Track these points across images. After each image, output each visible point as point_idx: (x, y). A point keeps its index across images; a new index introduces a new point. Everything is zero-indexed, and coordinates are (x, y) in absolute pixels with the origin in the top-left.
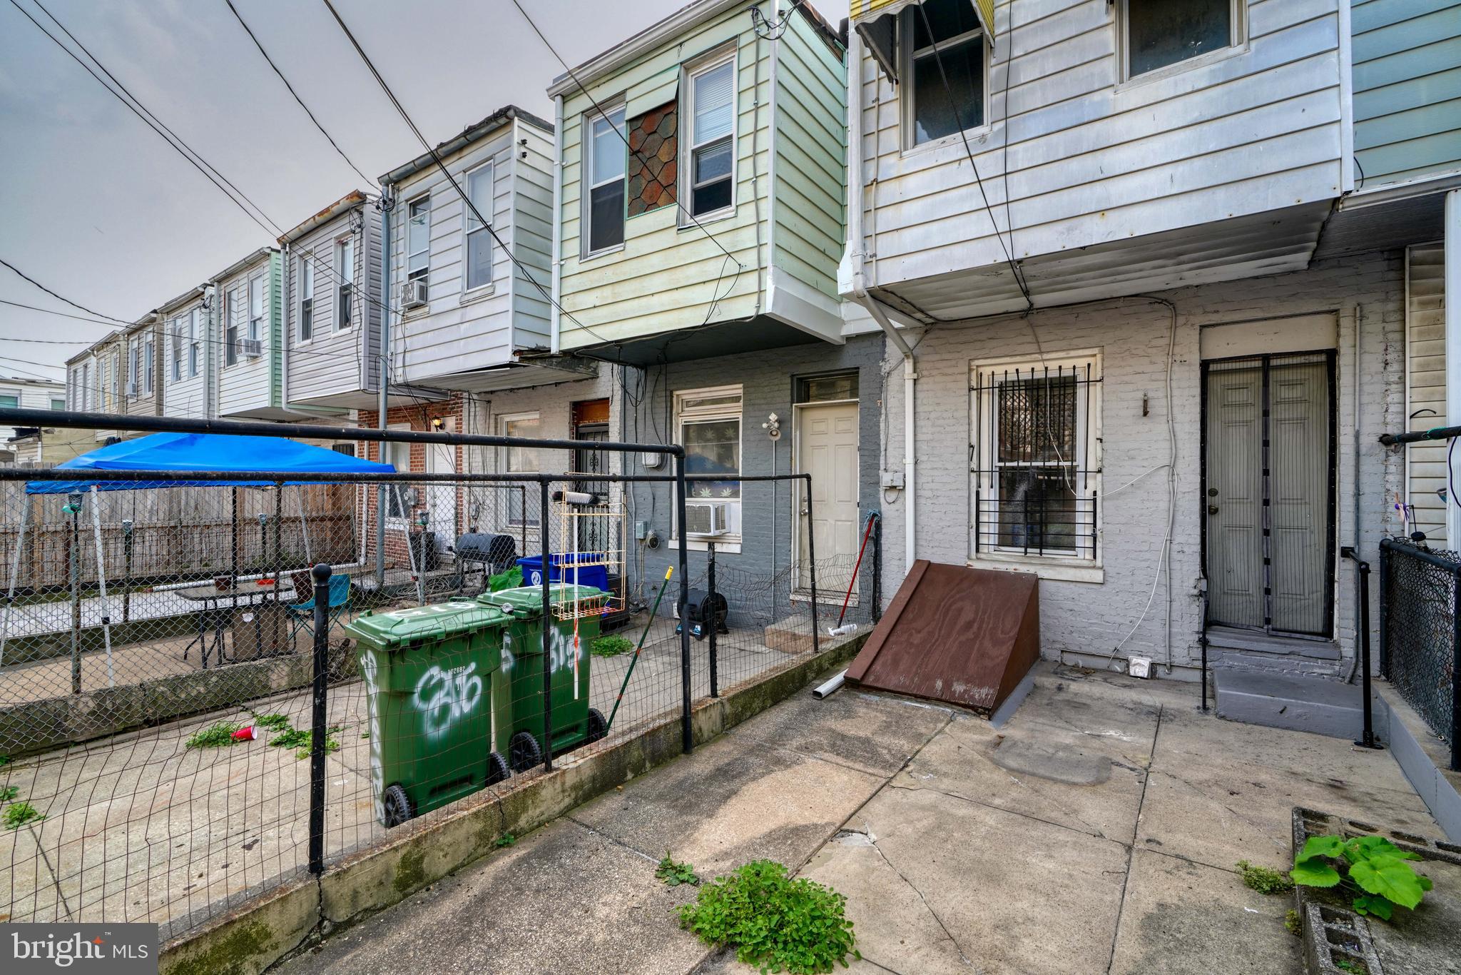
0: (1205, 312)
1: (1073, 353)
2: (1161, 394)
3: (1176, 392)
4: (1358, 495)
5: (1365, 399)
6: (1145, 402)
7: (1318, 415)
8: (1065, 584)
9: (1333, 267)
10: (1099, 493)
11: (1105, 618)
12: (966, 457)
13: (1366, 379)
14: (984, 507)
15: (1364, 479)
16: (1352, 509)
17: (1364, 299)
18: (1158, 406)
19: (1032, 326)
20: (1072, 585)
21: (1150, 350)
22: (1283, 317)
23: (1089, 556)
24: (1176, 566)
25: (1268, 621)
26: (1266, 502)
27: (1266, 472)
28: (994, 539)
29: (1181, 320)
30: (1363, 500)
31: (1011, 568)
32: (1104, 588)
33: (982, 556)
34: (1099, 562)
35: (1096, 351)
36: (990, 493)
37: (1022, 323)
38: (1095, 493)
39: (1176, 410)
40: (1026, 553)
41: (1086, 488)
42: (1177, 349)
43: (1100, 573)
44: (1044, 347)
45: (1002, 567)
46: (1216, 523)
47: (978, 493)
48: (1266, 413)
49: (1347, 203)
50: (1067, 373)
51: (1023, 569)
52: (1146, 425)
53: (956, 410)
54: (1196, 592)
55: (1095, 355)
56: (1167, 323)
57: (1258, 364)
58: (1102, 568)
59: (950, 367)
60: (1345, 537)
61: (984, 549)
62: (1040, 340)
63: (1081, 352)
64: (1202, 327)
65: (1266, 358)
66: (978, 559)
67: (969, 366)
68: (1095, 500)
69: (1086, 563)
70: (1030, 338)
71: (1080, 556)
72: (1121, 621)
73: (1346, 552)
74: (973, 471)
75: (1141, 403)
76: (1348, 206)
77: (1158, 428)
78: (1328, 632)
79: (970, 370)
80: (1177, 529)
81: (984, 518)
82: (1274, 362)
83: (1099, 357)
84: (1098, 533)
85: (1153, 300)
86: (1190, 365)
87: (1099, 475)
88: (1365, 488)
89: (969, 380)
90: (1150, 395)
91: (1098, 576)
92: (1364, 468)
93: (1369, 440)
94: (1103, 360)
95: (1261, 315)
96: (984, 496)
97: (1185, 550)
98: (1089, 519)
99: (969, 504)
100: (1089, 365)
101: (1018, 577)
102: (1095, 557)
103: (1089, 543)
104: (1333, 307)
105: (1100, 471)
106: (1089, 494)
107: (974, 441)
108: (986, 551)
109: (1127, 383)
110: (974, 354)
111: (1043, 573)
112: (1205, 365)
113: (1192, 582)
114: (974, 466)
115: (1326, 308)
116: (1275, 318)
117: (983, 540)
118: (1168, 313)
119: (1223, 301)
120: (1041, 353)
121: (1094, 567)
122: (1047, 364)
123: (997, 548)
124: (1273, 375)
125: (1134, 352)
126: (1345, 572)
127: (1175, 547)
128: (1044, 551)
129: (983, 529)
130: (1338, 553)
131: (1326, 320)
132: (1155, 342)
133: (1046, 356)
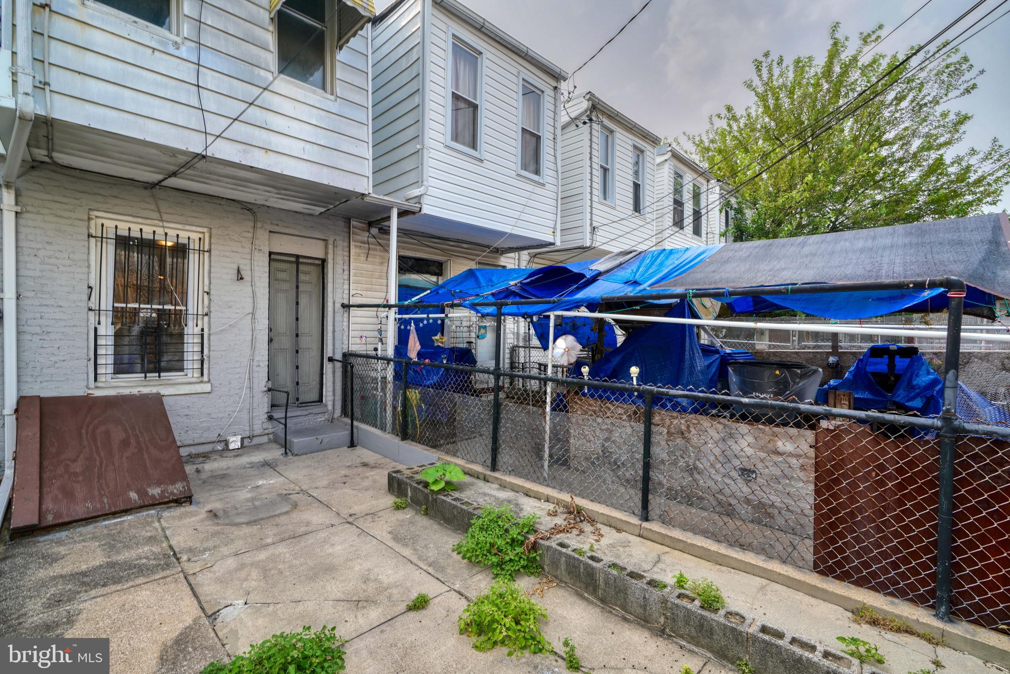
0: (272, 224)
1: (187, 227)
2: (248, 268)
3: (256, 268)
4: (334, 331)
5: (337, 286)
6: (239, 271)
7: (317, 291)
8: (182, 397)
9: (326, 218)
10: (206, 330)
11: (213, 416)
12: (86, 297)
13: (337, 276)
14: (101, 341)
15: (336, 324)
16: (331, 338)
17: (337, 238)
18: (246, 274)
19: (153, 196)
20: (187, 397)
21: (242, 239)
22: (305, 237)
23: (197, 374)
24: (255, 375)
25: (298, 399)
26: (297, 335)
27: (297, 319)
28: (110, 369)
29: (259, 225)
30: (336, 333)
31: (135, 391)
32: (211, 396)
33: (99, 384)
34: (205, 378)
35: (205, 230)
36: (107, 329)
37: (147, 193)
38: (202, 330)
39: (256, 279)
40: (146, 377)
41: (197, 326)
42: (257, 242)
43: (209, 385)
44: (165, 217)
45: (126, 392)
46: (275, 346)
47: (96, 329)
48: (297, 287)
49: (368, 198)
50: (183, 240)
51: (146, 390)
52: (239, 286)
53: (74, 252)
54: (266, 389)
55: (203, 233)
56: (252, 224)
57: (293, 259)
58: (209, 381)
59: (66, 210)
60: (329, 352)
61: (101, 378)
62: (162, 210)
63: (194, 228)
64: (270, 232)
65: (298, 257)
66: (96, 387)
67: (89, 214)
68: (202, 335)
69: (194, 380)
70: (153, 207)
71: (190, 375)
72: (223, 415)
73: (331, 360)
74: (90, 310)
75: (236, 272)
76: (367, 199)
77: (245, 288)
78: (320, 400)
79: (89, 219)
80: (257, 353)
81: (101, 351)
82: (301, 260)
83: (207, 235)
84: (205, 358)
85: (244, 207)
86: (264, 253)
87: (206, 318)
88: (336, 329)
89: (89, 228)
90: (242, 267)
91: (207, 388)
92: (336, 319)
93: (338, 306)
94: (210, 237)
95: (298, 233)
96: (102, 331)
97: (261, 364)
98: (197, 348)
99: (88, 340)
100: (200, 239)
101: (144, 397)
102: (202, 374)
103: (197, 365)
104: (326, 238)
105: (206, 315)
106: (197, 330)
107: (92, 284)
108: (104, 380)
109: (227, 257)
110: (94, 206)
111: (164, 391)
112: (270, 253)
113: (264, 383)
114: (93, 304)
115: (323, 238)
116: (302, 236)
117: (101, 370)
118: (252, 218)
119: (281, 220)
120: (162, 221)
121: (202, 382)
122: (167, 230)
123: (114, 376)
124: (301, 267)
125: (232, 237)
126: (328, 367)
127: (255, 363)
128: (162, 374)
129: (101, 361)
130: (325, 360)
131: (321, 243)
132: (244, 234)
133: (165, 224)
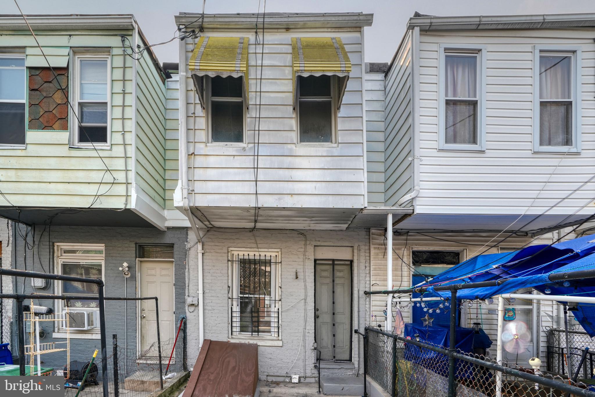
0: (316, 241)
1: (270, 250)
2: (302, 270)
3: (307, 270)
4: (359, 311)
5: (361, 278)
6: (296, 273)
7: (348, 282)
8: (268, 348)
9: (352, 231)
10: (280, 309)
11: (283, 360)
12: (227, 292)
13: (361, 271)
14: (234, 315)
15: (360, 306)
16: (357, 316)
17: (360, 244)
18: (300, 275)
19: (254, 235)
20: (271, 348)
21: (298, 253)
22: (338, 246)
23: (276, 335)
24: (307, 338)
25: (334, 357)
26: (334, 314)
27: (334, 303)
28: (238, 329)
29: (308, 242)
30: (360, 313)
31: (247, 342)
32: (282, 348)
33: (233, 337)
34: (280, 338)
35: (279, 250)
36: (236, 308)
37: (251, 234)
38: (278, 309)
39: (307, 277)
40: (252, 335)
41: (275, 307)
42: (307, 254)
43: (281, 342)
44: (259, 246)
45: (243, 341)
46: (319, 321)
47: (232, 308)
48: (333, 281)
50: (268, 258)
51: (251, 342)
52: (296, 282)
53: (222, 270)
54: (313, 348)
55: (278, 252)
56: (303, 243)
57: (331, 262)
58: (281, 340)
59: (219, 249)
60: (355, 327)
61: (234, 333)
62: (258, 242)
63: (273, 250)
64: (315, 246)
65: (333, 260)
66: (232, 338)
67: (228, 250)
68: (278, 312)
69: (275, 338)
70: (253, 241)
71: (273, 335)
72: (288, 361)
73: (356, 331)
74: (229, 298)
75: (295, 273)
76: (364, 212)
77: (300, 283)
78: (350, 360)
79: (228, 252)
80: (307, 324)
81: (234, 320)
82: (336, 262)
83: (280, 253)
84: (280, 326)
85: (299, 233)
86: (311, 260)
87: (280, 302)
88: (361, 310)
89: (228, 256)
90: (298, 270)
91: (280, 343)
92: (360, 302)
93: (362, 293)
94: (281, 254)
95: (332, 245)
96: (234, 310)
97: (310, 332)
98: (276, 320)
99: (228, 313)
100: (276, 256)
101: (250, 345)
102: (279, 336)
103: (276, 330)
104: (352, 245)
105: (280, 300)
106: (276, 310)
107: (230, 285)
108: (235, 334)
109: (290, 265)
110: (230, 245)
111: (260, 343)
112: (315, 260)
113: (312, 344)
114: (230, 296)
115: (350, 245)
116: (336, 246)
117: (234, 329)
118: (304, 239)
119: (321, 237)
120: (258, 248)
121: (278, 340)
122: (261, 253)
123: (240, 333)
124: (336, 267)
125: (293, 252)
126: (355, 337)
127: (307, 331)
128: (259, 334)
129: (234, 324)
130: (353, 332)
131: (350, 249)
132: (300, 250)
133: (260, 250)
